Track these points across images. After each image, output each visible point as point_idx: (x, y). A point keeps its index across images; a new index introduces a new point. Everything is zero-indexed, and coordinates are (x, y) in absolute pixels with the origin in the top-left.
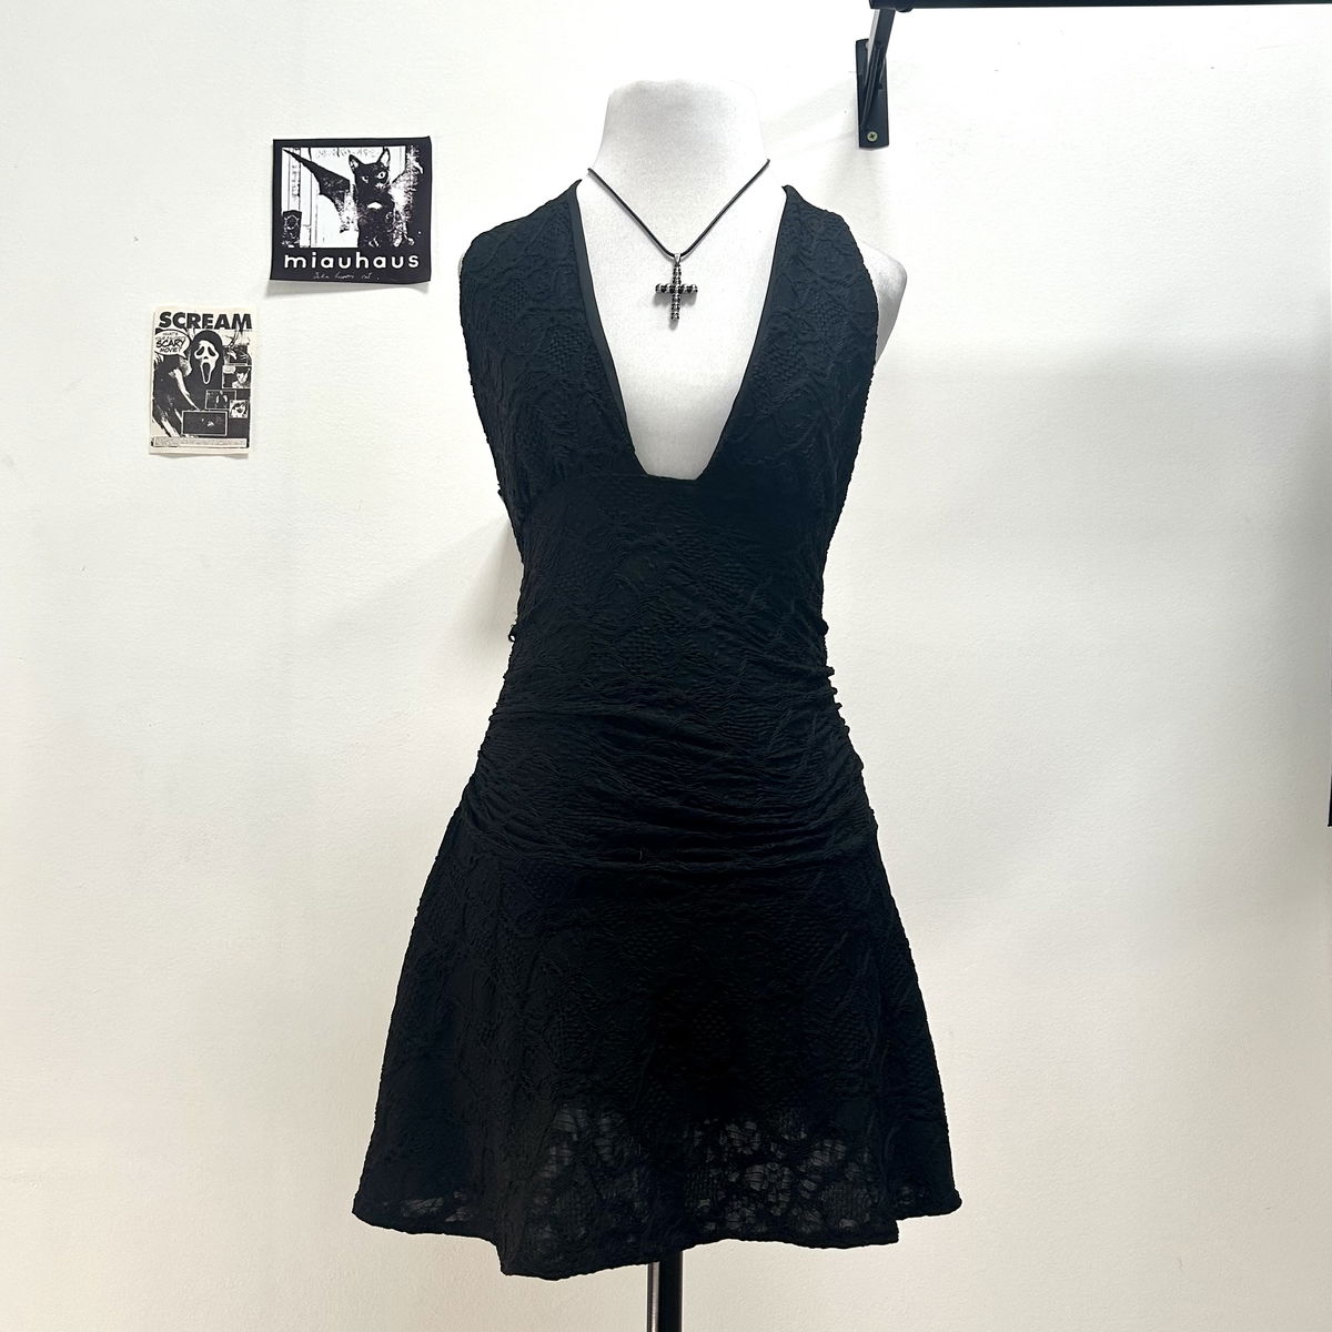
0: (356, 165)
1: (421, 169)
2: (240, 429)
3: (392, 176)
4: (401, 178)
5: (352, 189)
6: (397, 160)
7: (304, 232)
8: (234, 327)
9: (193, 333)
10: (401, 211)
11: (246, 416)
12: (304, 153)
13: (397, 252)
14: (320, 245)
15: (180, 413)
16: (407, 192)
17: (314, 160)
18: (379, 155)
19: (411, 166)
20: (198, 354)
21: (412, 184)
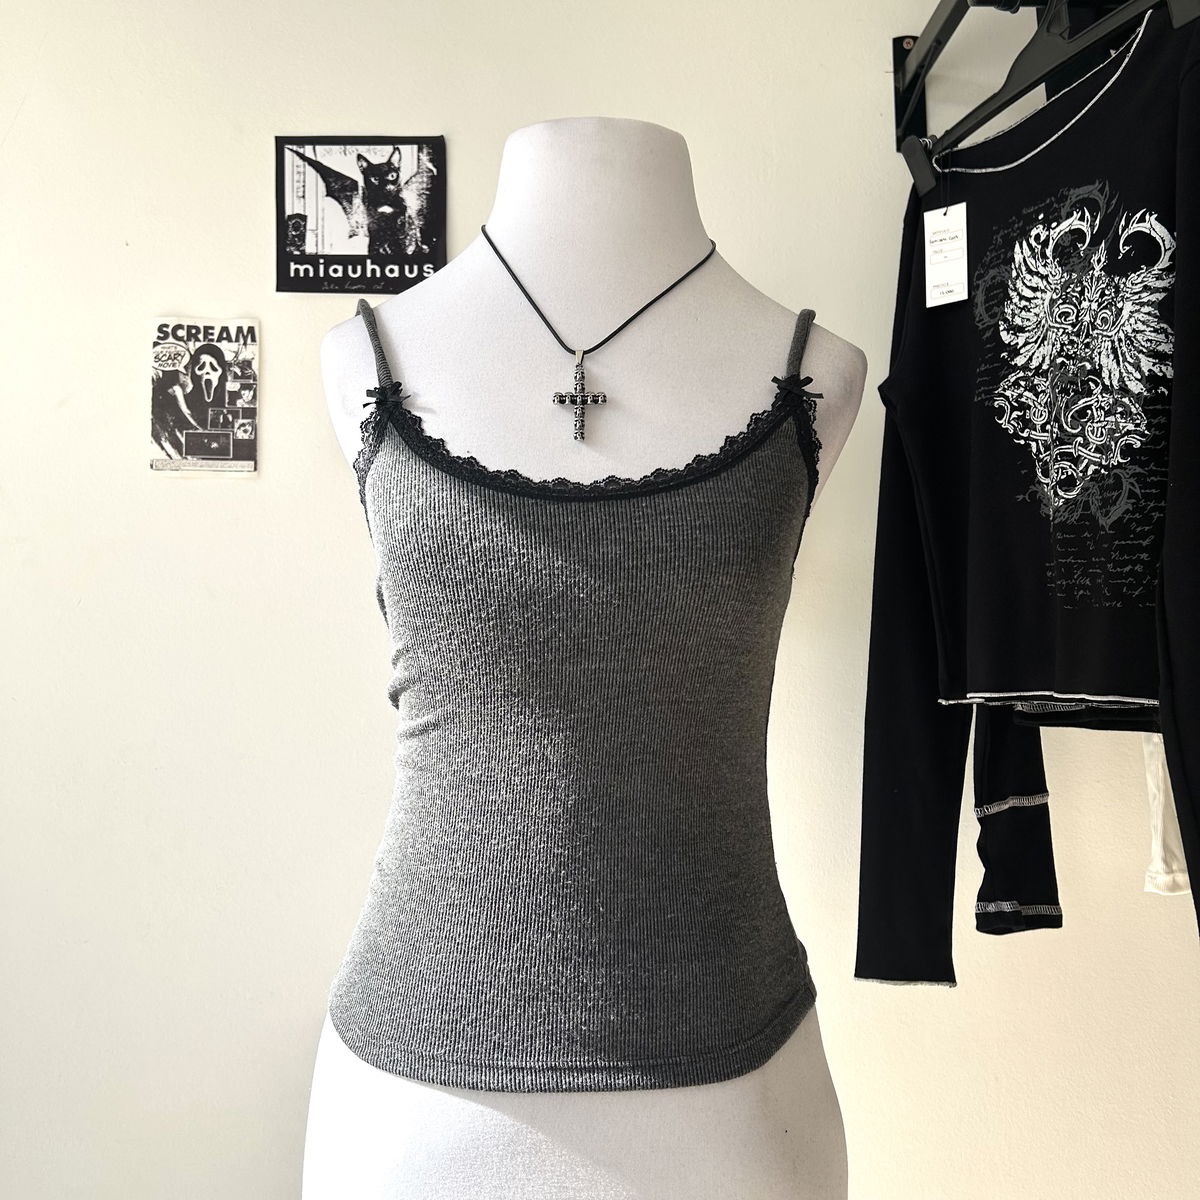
0: (365, 164)
1: (435, 170)
2: (247, 451)
3: (403, 177)
4: (414, 180)
5: (360, 192)
6: (409, 161)
7: (310, 238)
8: (237, 340)
9: (193, 346)
10: (414, 215)
11: (253, 437)
12: (308, 151)
13: (411, 260)
14: (328, 251)
15: (181, 433)
16: (420, 195)
17: (319, 159)
18: (389, 154)
19: (424, 167)
20: (200, 369)
21: (425, 186)
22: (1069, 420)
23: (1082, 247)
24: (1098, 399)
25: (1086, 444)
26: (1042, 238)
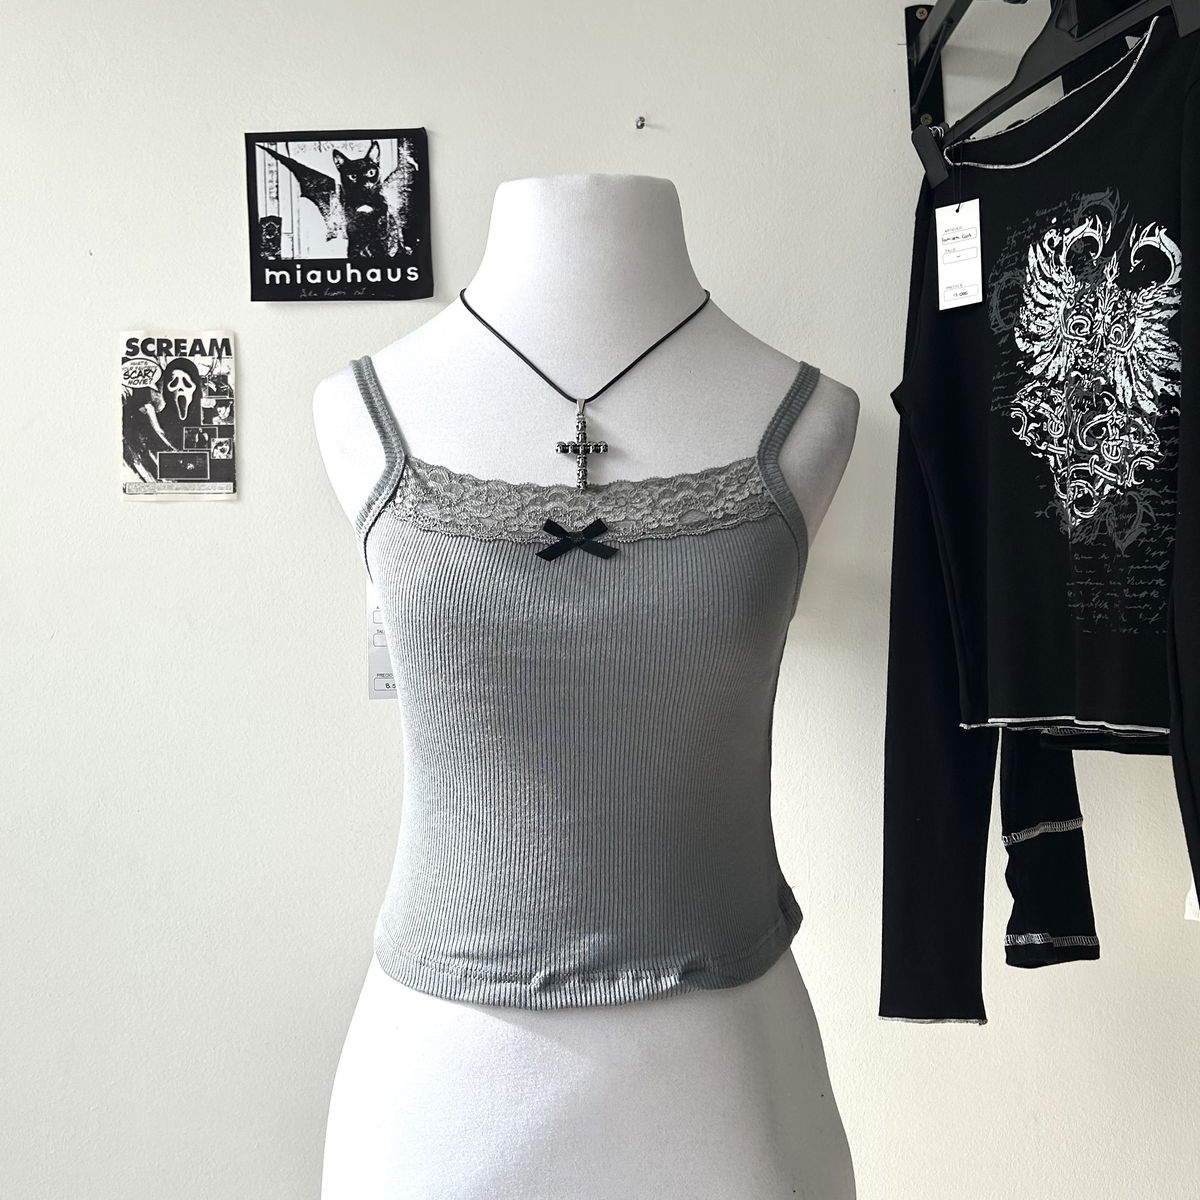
0: (341, 161)
1: (416, 165)
2: (226, 472)
3: (383, 175)
4: (394, 176)
5: (338, 191)
6: (389, 156)
7: (285, 241)
8: (211, 354)
9: (164, 361)
10: (395, 214)
11: (231, 456)
12: (280, 148)
13: (393, 263)
15: (155, 455)
16: (401, 193)
17: (291, 157)
18: (368, 149)
19: (405, 162)
20: (172, 386)
21: (406, 182)
22: (1085, 436)
23: (1095, 256)
24: (1112, 416)
25: (1101, 463)
26: (1056, 244)
